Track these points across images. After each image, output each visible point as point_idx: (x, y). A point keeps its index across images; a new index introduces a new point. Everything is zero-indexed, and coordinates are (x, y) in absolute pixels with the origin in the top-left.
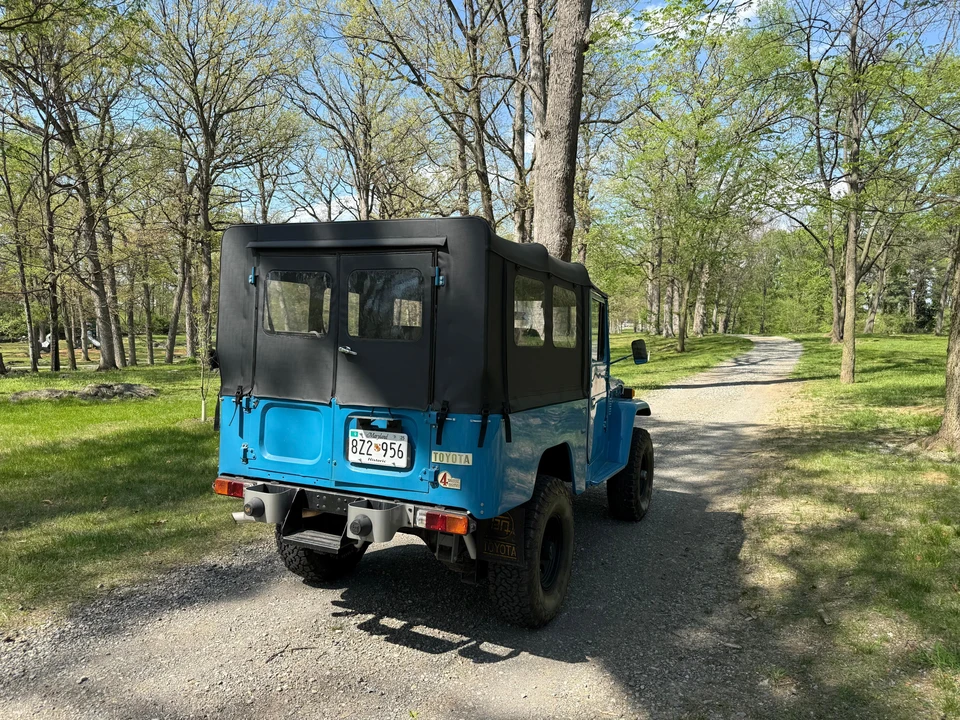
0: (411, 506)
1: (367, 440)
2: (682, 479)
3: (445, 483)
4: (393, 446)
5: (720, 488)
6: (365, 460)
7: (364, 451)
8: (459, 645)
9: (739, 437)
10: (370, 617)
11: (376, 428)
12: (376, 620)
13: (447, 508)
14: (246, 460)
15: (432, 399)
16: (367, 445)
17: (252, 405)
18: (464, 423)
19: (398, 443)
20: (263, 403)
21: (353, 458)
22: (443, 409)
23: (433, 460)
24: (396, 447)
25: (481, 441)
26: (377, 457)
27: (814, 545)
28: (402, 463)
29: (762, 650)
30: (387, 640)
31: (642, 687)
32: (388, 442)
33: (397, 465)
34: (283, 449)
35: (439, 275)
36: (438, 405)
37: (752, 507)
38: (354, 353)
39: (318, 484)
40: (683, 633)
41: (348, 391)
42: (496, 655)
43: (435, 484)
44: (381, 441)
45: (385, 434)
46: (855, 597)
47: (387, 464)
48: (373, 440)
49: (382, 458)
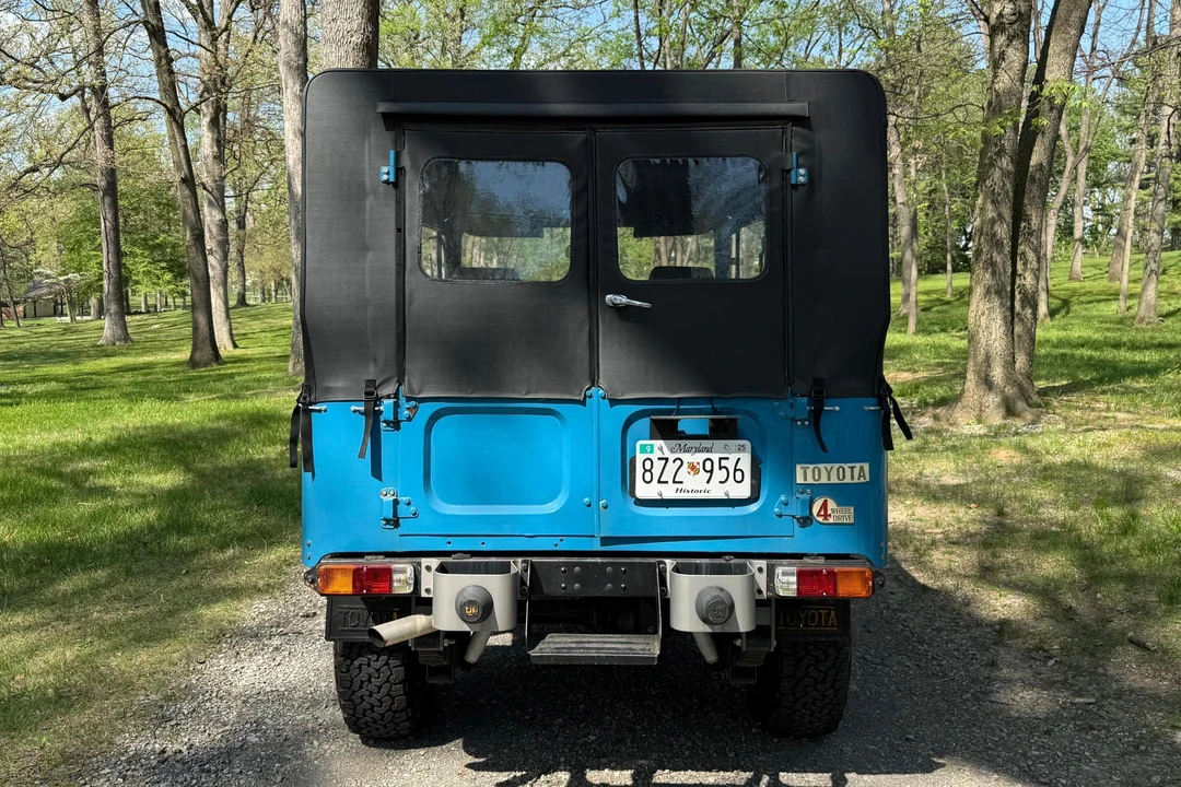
0: (763, 563)
1: (672, 457)
3: (826, 516)
4: (724, 463)
6: (669, 492)
7: (668, 476)
11: (683, 436)
13: (828, 557)
14: (394, 522)
16: (672, 467)
17: (403, 414)
18: (855, 412)
19: (733, 457)
20: (427, 410)
21: (645, 491)
22: (816, 393)
23: (800, 480)
24: (730, 464)
26: (695, 485)
28: (743, 491)
32: (715, 457)
33: (733, 495)
34: (482, 488)
36: (804, 388)
38: (647, 305)
39: (562, 547)
41: (624, 376)
43: (806, 521)
44: (700, 457)
45: (708, 443)
47: (721, 495)
48: (684, 456)
49: (703, 487)
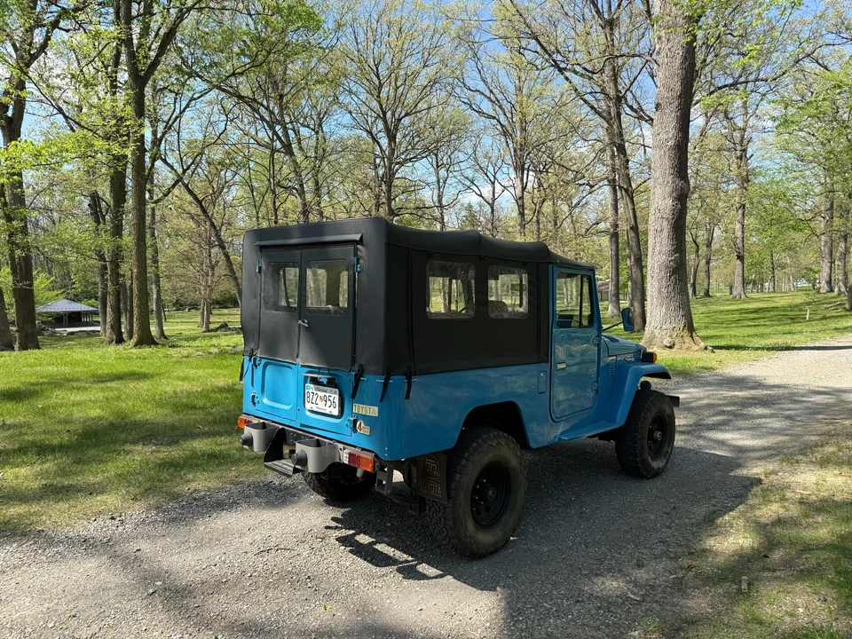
0: (341, 446)
1: (315, 392)
2: (734, 443)
3: (361, 430)
4: (330, 398)
5: (770, 452)
6: (315, 408)
7: (314, 401)
8: (401, 563)
10: (351, 532)
11: (320, 384)
12: (354, 535)
13: (363, 449)
14: (254, 404)
15: (354, 361)
16: (315, 397)
17: (258, 362)
18: (373, 382)
19: (333, 396)
20: (263, 361)
21: (308, 406)
22: (359, 370)
23: (354, 411)
24: (332, 399)
25: (384, 396)
26: (321, 406)
27: (806, 516)
28: (335, 412)
29: (660, 605)
30: (351, 551)
31: (521, 618)
32: (327, 395)
33: (334, 413)
34: (274, 398)
35: (358, 264)
36: (356, 367)
37: (780, 474)
38: (308, 326)
39: (291, 424)
40: (599, 580)
41: (305, 358)
43: (354, 429)
44: (323, 394)
45: (325, 388)
46: (802, 571)
47: (327, 412)
48: (319, 393)
49: (324, 407)
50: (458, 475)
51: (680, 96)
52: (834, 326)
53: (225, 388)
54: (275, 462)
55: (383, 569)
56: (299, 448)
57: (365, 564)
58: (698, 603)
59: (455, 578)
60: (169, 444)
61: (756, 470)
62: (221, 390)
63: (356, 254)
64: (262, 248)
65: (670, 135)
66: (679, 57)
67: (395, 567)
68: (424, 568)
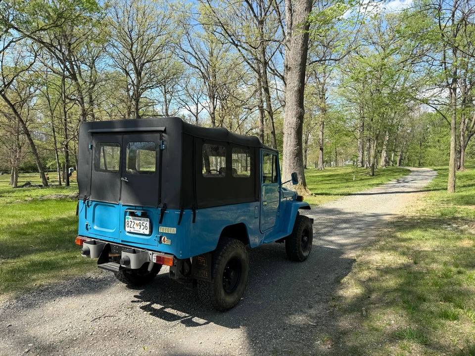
0: (151, 252)
1: (133, 221)
2: (337, 242)
3: (164, 242)
5: (355, 246)
6: (132, 230)
7: (132, 226)
8: (183, 318)
9: (379, 220)
10: (148, 303)
11: (137, 216)
12: (150, 305)
13: (166, 253)
14: (87, 229)
15: (160, 202)
16: (133, 224)
17: (90, 204)
18: (173, 213)
19: (145, 223)
20: (94, 203)
21: (128, 229)
22: (164, 207)
23: (160, 231)
24: (144, 224)
25: (180, 222)
26: (137, 229)
27: (382, 276)
28: (147, 232)
29: (326, 327)
30: (151, 314)
31: (258, 341)
32: (141, 222)
33: (145, 233)
34: (102, 225)
35: (163, 144)
36: (162, 205)
37: (363, 256)
38: (127, 181)
39: (115, 241)
40: (292, 317)
41: (126, 199)
42: (198, 323)
43: (160, 242)
44: (138, 222)
45: (140, 218)
46: (387, 303)
47: (141, 232)
48: (135, 221)
49: (139, 230)
50: (217, 265)
51: (300, 64)
52: (367, 183)
53: (42, 222)
54: (105, 264)
55: (173, 322)
56: (124, 255)
57: (162, 321)
58: (345, 323)
59: (215, 323)
60: (14, 257)
61: (352, 255)
62: (40, 223)
63: (161, 139)
64: (93, 134)
65: (296, 84)
66: (300, 44)
67: (180, 321)
68: (196, 319)
